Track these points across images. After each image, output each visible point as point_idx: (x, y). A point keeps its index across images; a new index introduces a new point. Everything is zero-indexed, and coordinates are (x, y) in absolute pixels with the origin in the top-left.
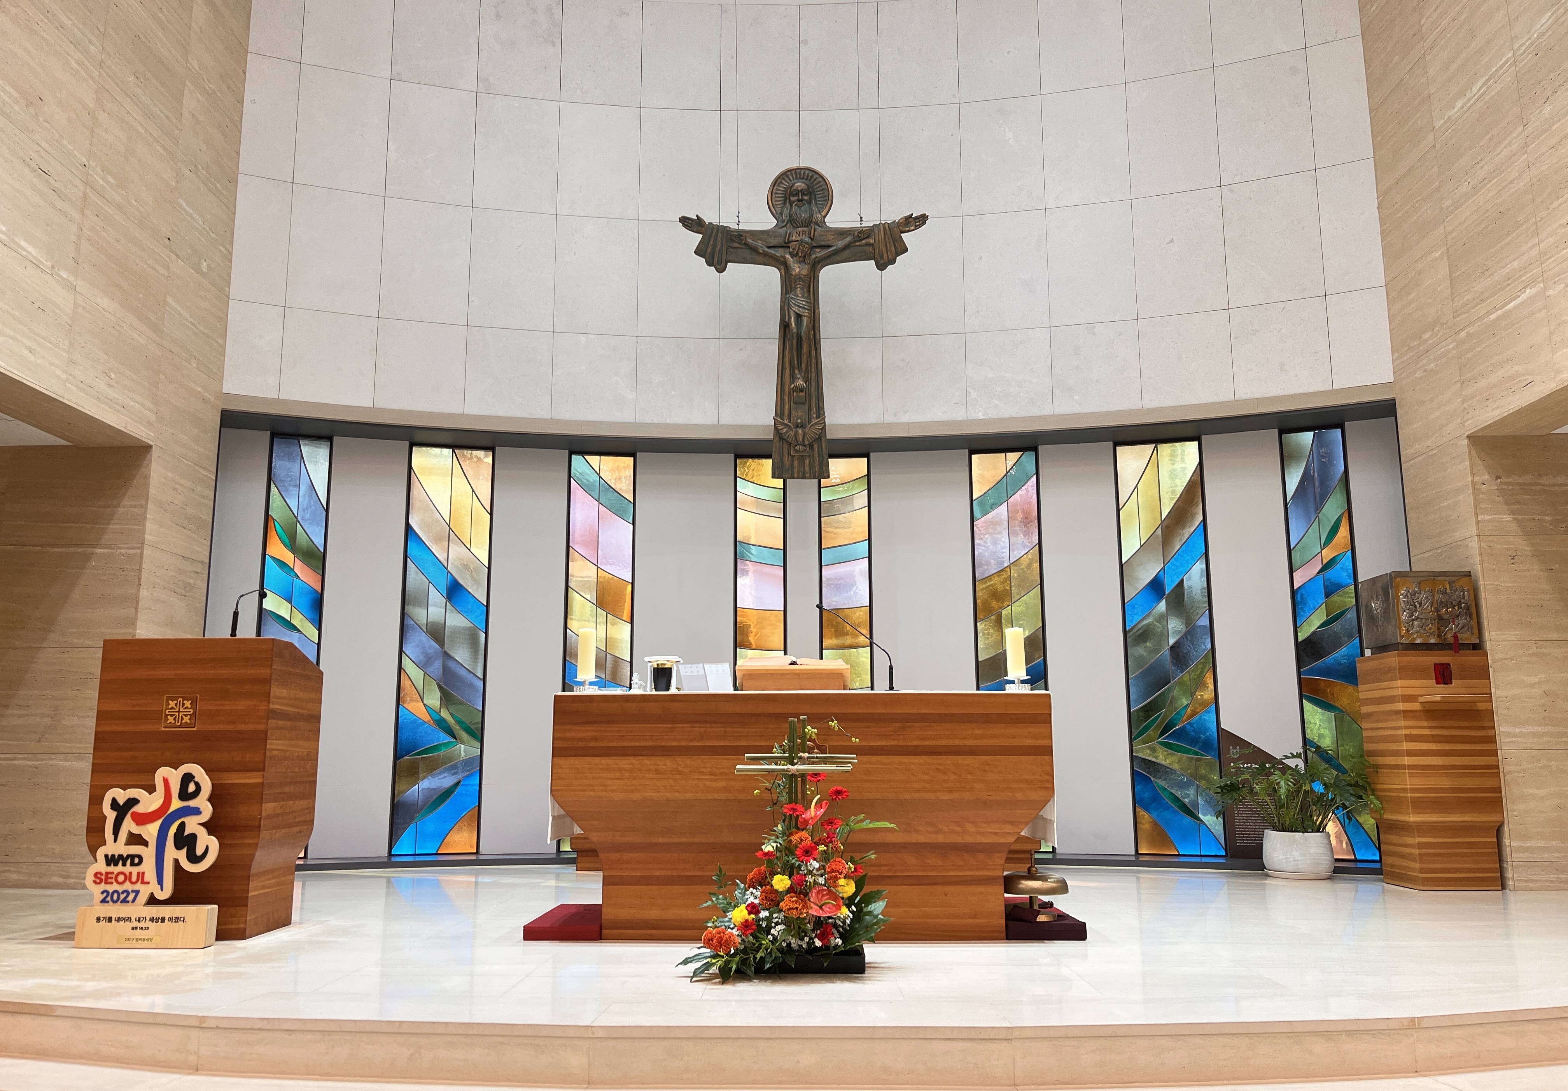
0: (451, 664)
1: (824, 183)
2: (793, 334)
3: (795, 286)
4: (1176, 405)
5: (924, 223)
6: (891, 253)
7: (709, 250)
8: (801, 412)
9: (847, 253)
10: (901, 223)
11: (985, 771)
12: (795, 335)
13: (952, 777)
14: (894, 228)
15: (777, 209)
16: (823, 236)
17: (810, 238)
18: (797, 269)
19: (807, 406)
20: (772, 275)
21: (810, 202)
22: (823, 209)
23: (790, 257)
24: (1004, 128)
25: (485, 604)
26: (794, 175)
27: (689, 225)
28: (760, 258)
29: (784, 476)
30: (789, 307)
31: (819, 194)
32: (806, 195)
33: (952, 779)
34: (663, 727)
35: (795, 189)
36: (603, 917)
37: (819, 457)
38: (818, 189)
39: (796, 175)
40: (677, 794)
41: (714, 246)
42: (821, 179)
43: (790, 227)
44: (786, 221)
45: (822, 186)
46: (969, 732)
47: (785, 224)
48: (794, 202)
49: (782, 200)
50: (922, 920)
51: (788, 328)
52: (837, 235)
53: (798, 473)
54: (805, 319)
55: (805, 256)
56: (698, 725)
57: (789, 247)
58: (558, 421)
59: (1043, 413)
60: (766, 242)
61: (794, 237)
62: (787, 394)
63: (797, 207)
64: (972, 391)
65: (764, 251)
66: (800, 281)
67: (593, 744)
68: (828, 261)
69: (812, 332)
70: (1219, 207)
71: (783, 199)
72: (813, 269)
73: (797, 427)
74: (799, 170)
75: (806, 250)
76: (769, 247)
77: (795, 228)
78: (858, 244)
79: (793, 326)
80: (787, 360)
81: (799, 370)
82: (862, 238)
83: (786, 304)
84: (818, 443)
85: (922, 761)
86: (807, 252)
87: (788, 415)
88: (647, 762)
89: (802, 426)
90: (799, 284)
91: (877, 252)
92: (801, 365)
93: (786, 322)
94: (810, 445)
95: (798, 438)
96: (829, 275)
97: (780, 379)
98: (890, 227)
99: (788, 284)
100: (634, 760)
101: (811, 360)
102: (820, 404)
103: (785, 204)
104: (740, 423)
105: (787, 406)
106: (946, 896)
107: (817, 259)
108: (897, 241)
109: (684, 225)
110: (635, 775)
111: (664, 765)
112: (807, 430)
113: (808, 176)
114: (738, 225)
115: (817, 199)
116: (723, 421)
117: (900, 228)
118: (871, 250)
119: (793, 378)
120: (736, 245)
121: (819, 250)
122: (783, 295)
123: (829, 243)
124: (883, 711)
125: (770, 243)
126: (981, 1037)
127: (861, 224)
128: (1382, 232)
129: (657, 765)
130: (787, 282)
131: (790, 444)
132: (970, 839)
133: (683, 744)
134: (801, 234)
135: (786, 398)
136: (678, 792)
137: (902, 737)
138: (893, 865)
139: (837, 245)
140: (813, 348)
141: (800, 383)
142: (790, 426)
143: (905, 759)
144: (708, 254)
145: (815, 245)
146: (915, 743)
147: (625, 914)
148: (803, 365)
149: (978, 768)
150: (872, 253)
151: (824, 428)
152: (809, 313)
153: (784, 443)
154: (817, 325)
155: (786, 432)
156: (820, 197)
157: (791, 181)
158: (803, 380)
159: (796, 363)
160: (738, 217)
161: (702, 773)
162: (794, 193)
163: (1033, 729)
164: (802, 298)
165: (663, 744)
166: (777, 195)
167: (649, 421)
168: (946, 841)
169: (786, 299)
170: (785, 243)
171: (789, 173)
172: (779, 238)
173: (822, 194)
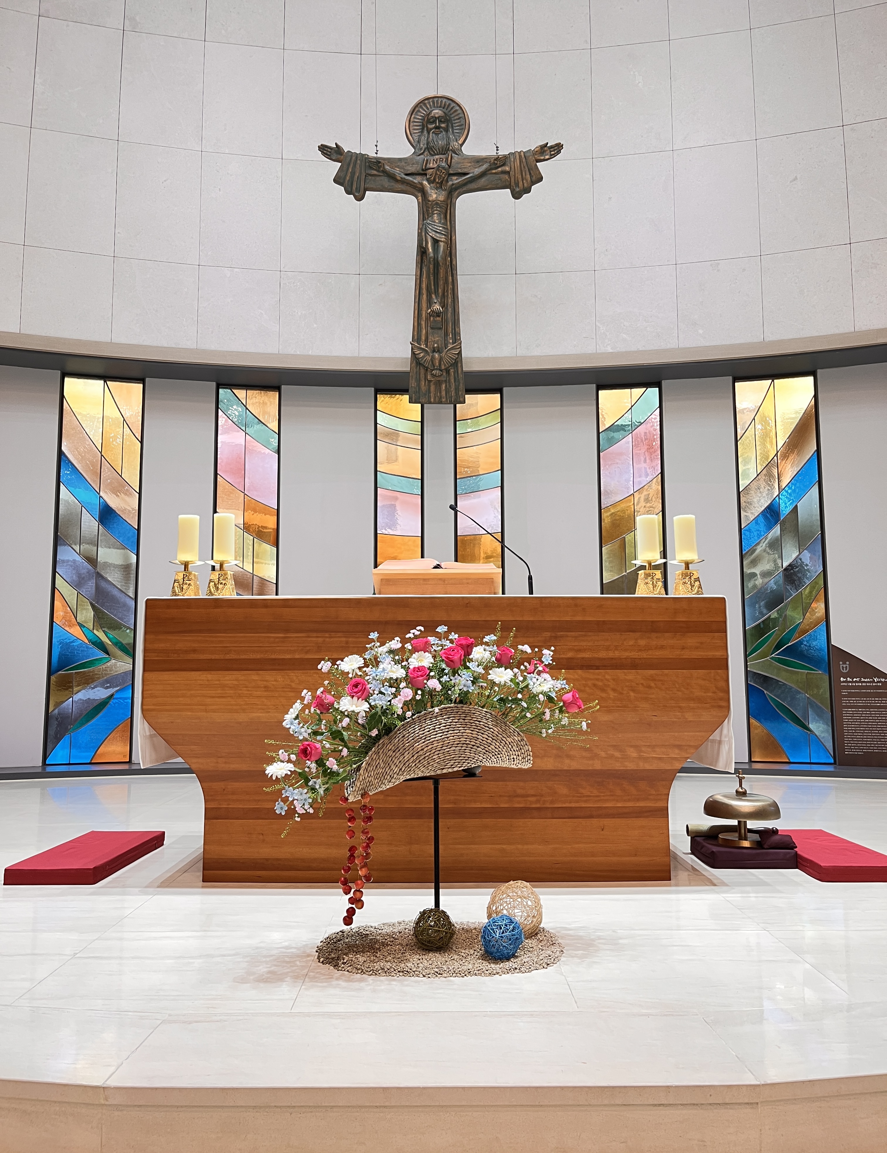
0: (103, 584)
1: (462, 112)
2: (430, 258)
3: (432, 212)
4: (796, 337)
5: (559, 152)
6: (527, 181)
7: (348, 178)
8: (437, 337)
9: (483, 181)
10: (537, 151)
11: (650, 687)
12: (431, 261)
13: (612, 694)
14: (529, 157)
15: (415, 138)
16: (460, 163)
17: (447, 165)
18: (434, 195)
19: (443, 331)
20: (409, 202)
21: (447, 130)
22: (460, 137)
23: (427, 183)
24: (634, 72)
25: (137, 528)
26: (431, 103)
27: (328, 153)
28: (399, 186)
29: (421, 400)
30: (426, 232)
31: (456, 123)
32: (443, 122)
33: (611, 696)
34: (274, 638)
35: (432, 117)
37: (455, 382)
38: (455, 118)
39: (434, 103)
41: (353, 173)
42: (458, 108)
43: (427, 154)
44: (423, 149)
45: (459, 115)
46: (632, 642)
47: (422, 151)
48: (431, 129)
49: (420, 129)
50: (576, 858)
51: (425, 256)
52: (474, 162)
53: (435, 398)
54: (442, 244)
55: (442, 182)
56: (315, 635)
57: (426, 175)
58: (204, 352)
59: (669, 346)
60: (404, 169)
61: (431, 165)
62: (424, 319)
63: (434, 135)
64: (601, 326)
65: (401, 178)
66: (437, 207)
67: (191, 657)
68: (464, 189)
69: (449, 259)
70: (841, 146)
71: (421, 127)
72: (450, 196)
73: (434, 351)
74: (437, 99)
75: (443, 176)
76: (406, 175)
77: (433, 155)
78: (494, 171)
79: (430, 250)
80: (424, 286)
81: (436, 295)
82: (498, 165)
83: (423, 230)
84: (454, 368)
85: (576, 676)
86: (444, 178)
87: (425, 339)
88: (255, 677)
89: (439, 351)
90: (436, 210)
91: (512, 181)
92: (438, 291)
93: (423, 248)
94: (446, 369)
95: (434, 363)
97: (417, 304)
98: (526, 155)
99: (425, 212)
100: (239, 676)
101: (448, 286)
102: (457, 329)
103: (422, 132)
104: (379, 355)
105: (424, 332)
106: (603, 830)
107: (454, 187)
108: (532, 169)
109: (324, 154)
111: (276, 681)
112: (443, 354)
113: (445, 105)
114: (376, 153)
115: (455, 128)
116: (364, 353)
118: (507, 178)
119: (430, 303)
120: (375, 172)
121: (455, 179)
122: (421, 222)
123: (465, 171)
124: (531, 619)
125: (408, 170)
127: (497, 153)
129: (266, 681)
130: (425, 210)
131: (427, 368)
132: (630, 766)
134: (438, 161)
135: (423, 323)
138: (542, 796)
139: (473, 173)
140: (450, 274)
141: (437, 307)
142: (426, 351)
144: (347, 182)
145: (452, 172)
146: (570, 655)
147: (229, 853)
148: (440, 290)
149: (642, 684)
150: (508, 181)
151: (460, 353)
152: (445, 239)
153: (421, 368)
154: (453, 251)
155: (423, 357)
156: (458, 126)
157: (428, 109)
158: (440, 303)
159: (433, 287)
160: (376, 146)
162: (431, 120)
163: (705, 639)
164: (438, 224)
165: (273, 657)
166: (415, 124)
167: (292, 353)
168: (603, 768)
169: (423, 225)
170: (423, 170)
171: (426, 102)
172: (417, 165)
173: (459, 122)
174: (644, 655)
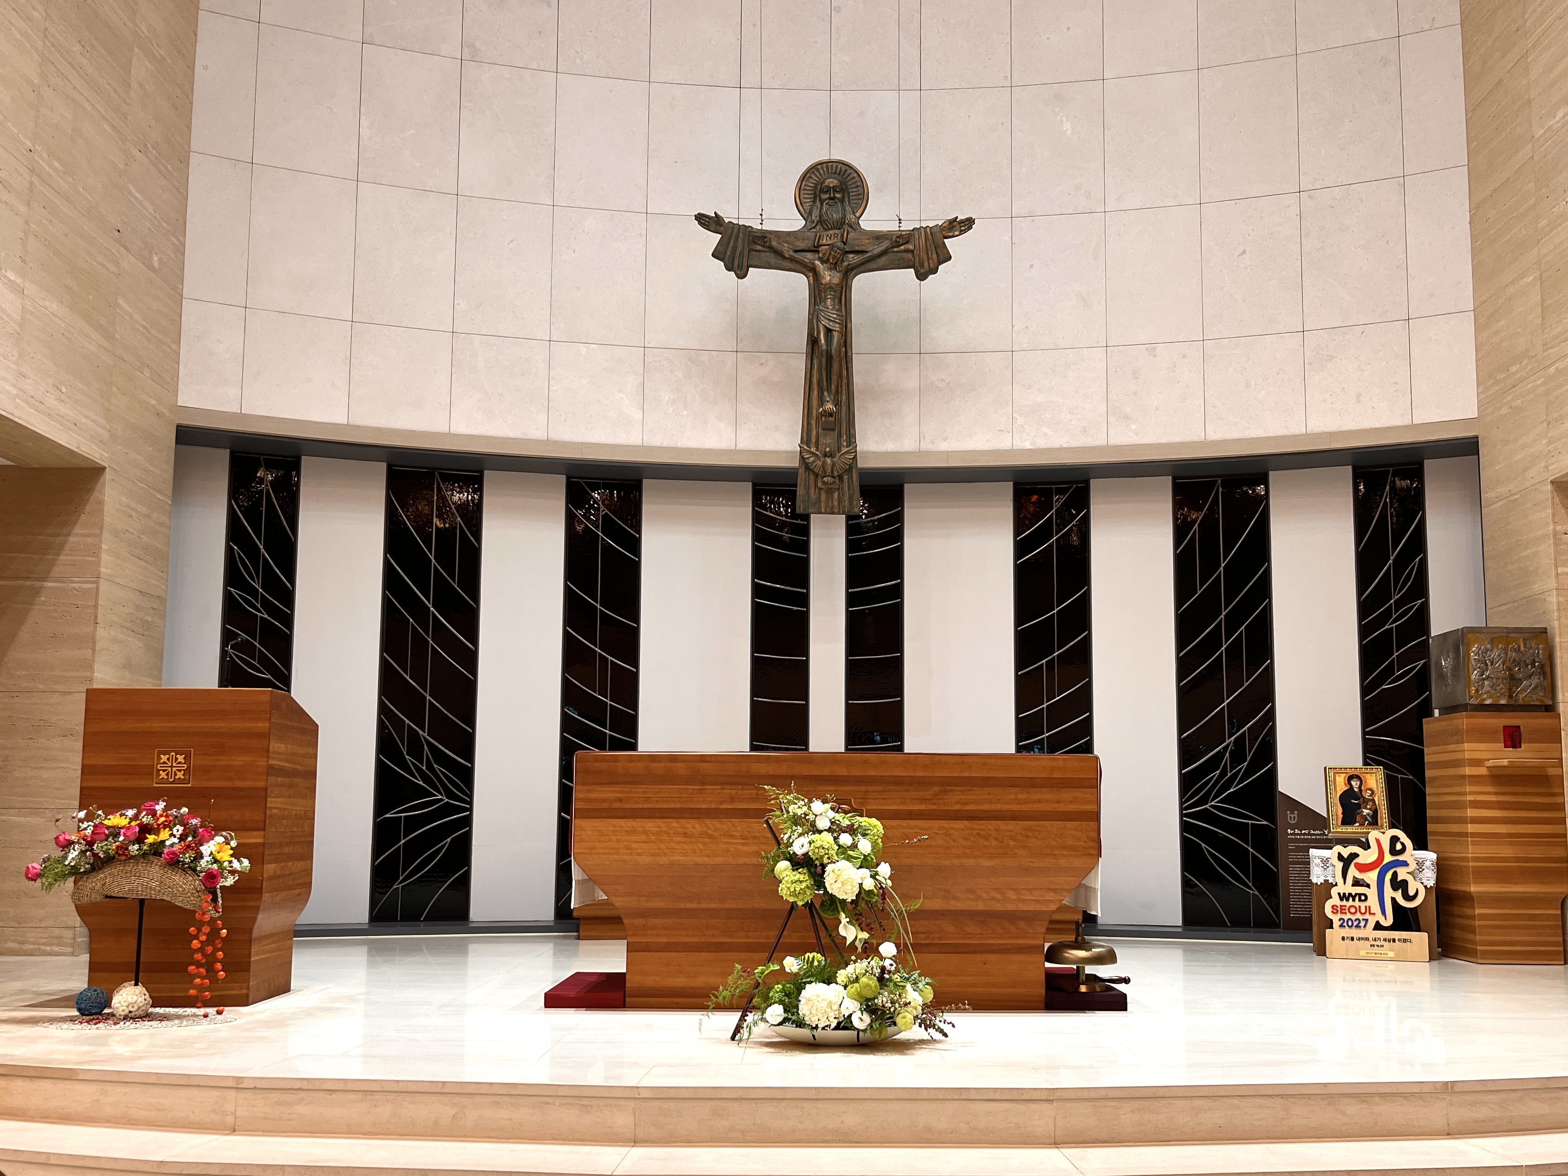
1: (860, 180)
2: (822, 351)
3: (825, 296)
4: (1242, 438)
5: (970, 228)
6: (933, 261)
7: (728, 253)
8: (830, 440)
9: (883, 260)
10: (945, 227)
11: (1028, 836)
12: (824, 352)
13: (994, 843)
14: (936, 233)
15: (805, 207)
16: (857, 240)
17: (843, 242)
18: (828, 276)
19: (836, 433)
20: (799, 283)
21: (842, 201)
22: (857, 209)
23: (819, 263)
24: (1061, 117)
26: (825, 169)
27: (707, 223)
28: (788, 264)
29: (810, 510)
30: (818, 320)
31: (853, 191)
32: (838, 193)
33: (993, 844)
34: (691, 789)
35: (826, 186)
36: (628, 984)
37: (849, 490)
38: (852, 186)
39: (828, 169)
40: (706, 859)
41: (735, 249)
42: (855, 175)
43: (820, 228)
44: (816, 222)
45: (856, 182)
46: (1012, 797)
47: (814, 225)
48: (826, 200)
49: (812, 198)
50: (960, 989)
51: (816, 344)
52: (873, 238)
53: (826, 506)
54: (835, 334)
55: (836, 263)
56: (729, 787)
57: (818, 252)
58: (556, 442)
59: (1098, 444)
60: (793, 245)
61: (824, 241)
62: (815, 418)
63: (827, 206)
64: (1018, 417)
65: (789, 256)
66: (830, 291)
67: (617, 805)
68: (862, 269)
69: (844, 349)
70: (1297, 215)
71: (813, 196)
72: (845, 277)
73: (825, 455)
74: (831, 164)
75: (838, 256)
76: (796, 251)
77: (826, 230)
78: (896, 249)
79: (823, 342)
80: (815, 380)
81: (828, 392)
82: (901, 243)
83: (815, 316)
84: (848, 475)
85: (963, 827)
86: (839, 258)
87: (816, 442)
88: (675, 825)
89: (831, 455)
90: (829, 295)
91: (917, 260)
92: (831, 386)
93: (814, 336)
94: (838, 475)
95: (826, 469)
96: (862, 283)
97: (807, 401)
98: (932, 231)
99: (817, 293)
100: (659, 822)
101: (842, 380)
102: (852, 431)
103: (814, 202)
104: (760, 448)
105: (814, 433)
106: (985, 965)
107: (850, 266)
108: (939, 248)
109: (700, 224)
110: (662, 838)
111: (694, 828)
112: (835, 459)
113: (841, 171)
114: (761, 224)
115: (851, 198)
116: (741, 447)
117: (944, 233)
118: (910, 257)
119: (822, 401)
120: (760, 248)
121: (852, 256)
122: (812, 306)
123: (863, 248)
125: (798, 246)
126: (1024, 1098)
127: (899, 227)
128: (1473, 249)
129: (686, 828)
130: (816, 292)
131: (818, 474)
132: (1010, 907)
133: (713, 806)
134: (832, 238)
135: (813, 423)
136: (708, 856)
137: (942, 801)
138: (931, 933)
139: (873, 251)
140: (844, 366)
141: (829, 406)
142: (817, 455)
143: (945, 824)
144: (727, 257)
145: (848, 250)
146: (957, 807)
147: (651, 981)
148: (833, 387)
149: (1021, 834)
150: (912, 261)
151: (855, 457)
152: (840, 328)
153: (811, 473)
154: (848, 341)
155: (813, 461)
156: (855, 196)
157: (821, 176)
158: (833, 404)
159: (825, 383)
160: (761, 215)
161: (732, 836)
162: (825, 190)
163: (1079, 794)
164: (832, 310)
165: (692, 806)
166: (806, 192)
167: (658, 445)
168: (986, 909)
170: (815, 247)
171: (819, 167)
172: (808, 241)
173: (857, 191)
174: (1024, 808)
